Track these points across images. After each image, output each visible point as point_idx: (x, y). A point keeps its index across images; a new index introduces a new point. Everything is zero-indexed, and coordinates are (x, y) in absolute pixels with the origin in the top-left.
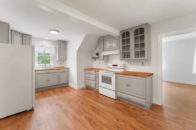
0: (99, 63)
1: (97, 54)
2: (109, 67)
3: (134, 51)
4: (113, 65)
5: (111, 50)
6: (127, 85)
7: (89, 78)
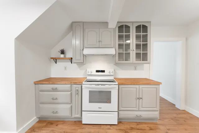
0: (65, 68)
1: (63, 52)
2: (89, 74)
3: (135, 52)
4: (97, 71)
5: (99, 48)
6: (138, 98)
7: (52, 101)
